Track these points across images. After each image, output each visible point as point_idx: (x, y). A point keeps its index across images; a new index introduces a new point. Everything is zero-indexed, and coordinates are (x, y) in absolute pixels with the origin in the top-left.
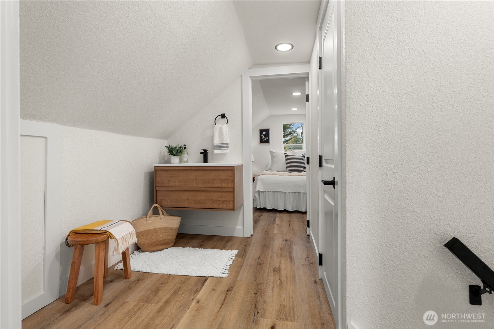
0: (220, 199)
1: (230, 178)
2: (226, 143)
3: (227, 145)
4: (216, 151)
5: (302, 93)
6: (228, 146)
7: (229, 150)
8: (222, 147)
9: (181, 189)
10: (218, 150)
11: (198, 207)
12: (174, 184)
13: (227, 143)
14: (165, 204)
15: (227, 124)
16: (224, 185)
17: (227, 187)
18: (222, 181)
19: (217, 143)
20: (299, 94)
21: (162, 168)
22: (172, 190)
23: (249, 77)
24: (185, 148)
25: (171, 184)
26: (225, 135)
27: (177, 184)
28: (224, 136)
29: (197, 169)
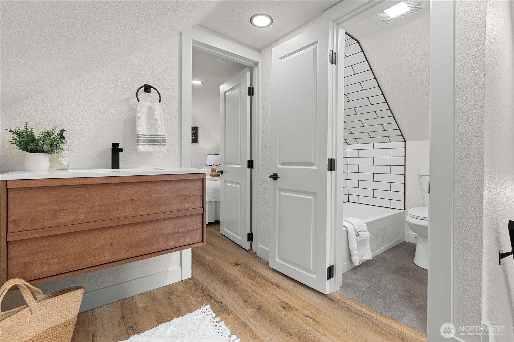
0: (180, 230)
1: (198, 192)
2: (162, 134)
3: (164, 138)
4: (142, 148)
5: (203, 83)
6: (165, 140)
7: (166, 146)
8: (153, 140)
9: (93, 226)
10: (147, 146)
11: (137, 254)
12: (73, 217)
13: (164, 135)
14: (37, 271)
15: (160, 102)
16: (188, 205)
17: (193, 207)
18: (184, 198)
19: (144, 134)
20: (200, 83)
21: (35, 182)
22: (65, 234)
23: (192, 40)
24: (62, 137)
25: (63, 218)
26: (159, 121)
27: (82, 217)
28: (158, 123)
29: (137, 181)
